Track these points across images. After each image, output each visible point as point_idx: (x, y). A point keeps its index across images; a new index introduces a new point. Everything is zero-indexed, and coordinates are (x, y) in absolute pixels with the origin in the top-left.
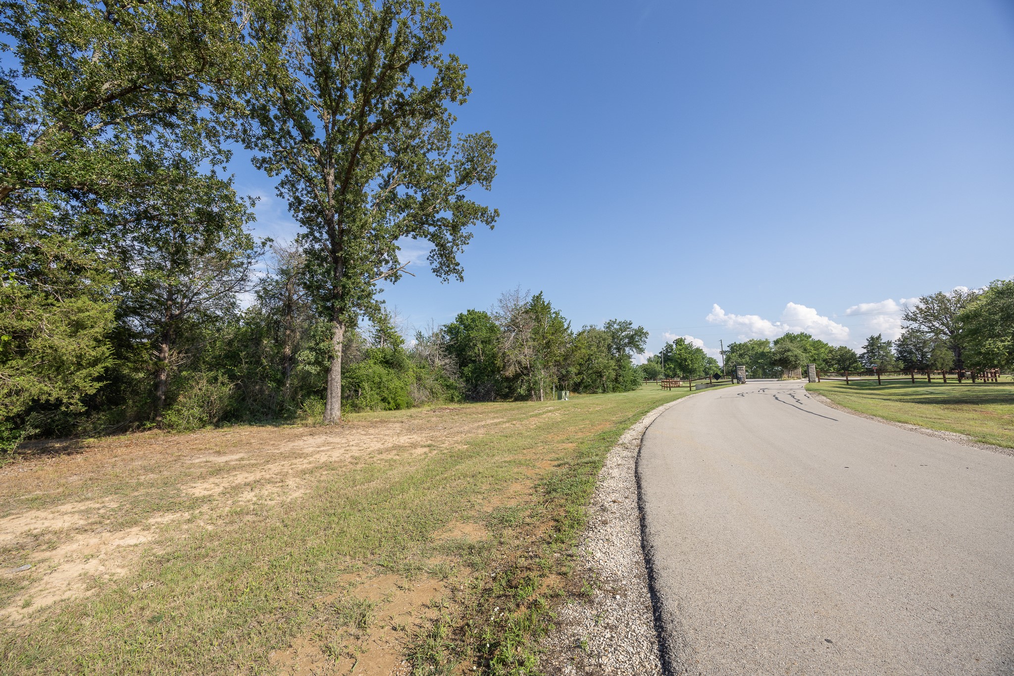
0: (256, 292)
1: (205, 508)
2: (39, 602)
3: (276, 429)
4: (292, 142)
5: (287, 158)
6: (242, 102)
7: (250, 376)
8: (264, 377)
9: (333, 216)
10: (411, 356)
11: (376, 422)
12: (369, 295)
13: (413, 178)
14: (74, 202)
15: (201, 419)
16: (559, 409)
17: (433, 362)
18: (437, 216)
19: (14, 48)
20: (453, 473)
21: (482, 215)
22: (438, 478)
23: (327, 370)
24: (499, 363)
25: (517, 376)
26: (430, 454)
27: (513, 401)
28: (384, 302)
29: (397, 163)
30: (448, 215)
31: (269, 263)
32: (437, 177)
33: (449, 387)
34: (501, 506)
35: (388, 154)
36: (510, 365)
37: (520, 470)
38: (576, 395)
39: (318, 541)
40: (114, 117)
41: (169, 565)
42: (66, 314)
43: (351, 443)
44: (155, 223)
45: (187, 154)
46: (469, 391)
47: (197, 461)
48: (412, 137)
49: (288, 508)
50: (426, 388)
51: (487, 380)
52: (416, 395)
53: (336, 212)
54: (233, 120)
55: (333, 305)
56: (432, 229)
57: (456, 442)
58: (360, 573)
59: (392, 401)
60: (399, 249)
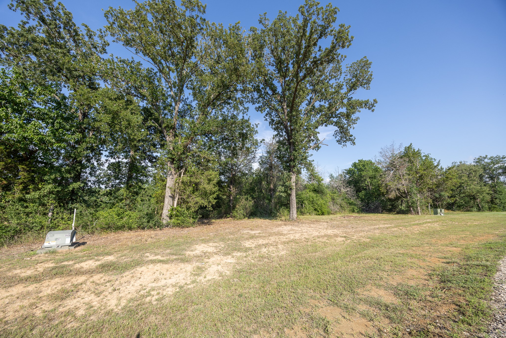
0: (259, 162)
1: (250, 252)
2: (209, 278)
3: (270, 221)
4: (269, 96)
5: (267, 104)
6: (251, 87)
7: (259, 197)
8: (264, 198)
9: (287, 124)
10: (328, 187)
11: (314, 221)
12: (306, 158)
13: (323, 97)
14: (207, 138)
15: (244, 215)
16: (437, 222)
17: (340, 190)
18: (338, 112)
19: (191, 94)
20: (363, 255)
21: (365, 105)
22: (353, 256)
23: (290, 195)
24: (383, 190)
25: (397, 198)
26: (346, 242)
27: (396, 214)
28: (313, 161)
29: (314, 91)
30: (343, 110)
31: (263, 149)
32: (336, 92)
33: (351, 204)
34: (403, 283)
35: (309, 88)
36: (392, 191)
37: (412, 260)
38: (450, 212)
39: (296, 278)
40: (214, 106)
41: (241, 274)
42: (207, 176)
43: (303, 231)
44: (227, 141)
45: (235, 113)
46: (363, 206)
47: (245, 232)
48: (321, 76)
49: (281, 258)
50: (337, 204)
51: (375, 200)
52: (332, 208)
53: (288, 122)
54: (248, 95)
55: (290, 165)
56: (335, 120)
57: (361, 236)
58: (320, 301)
59: (320, 211)
60: (319, 133)
